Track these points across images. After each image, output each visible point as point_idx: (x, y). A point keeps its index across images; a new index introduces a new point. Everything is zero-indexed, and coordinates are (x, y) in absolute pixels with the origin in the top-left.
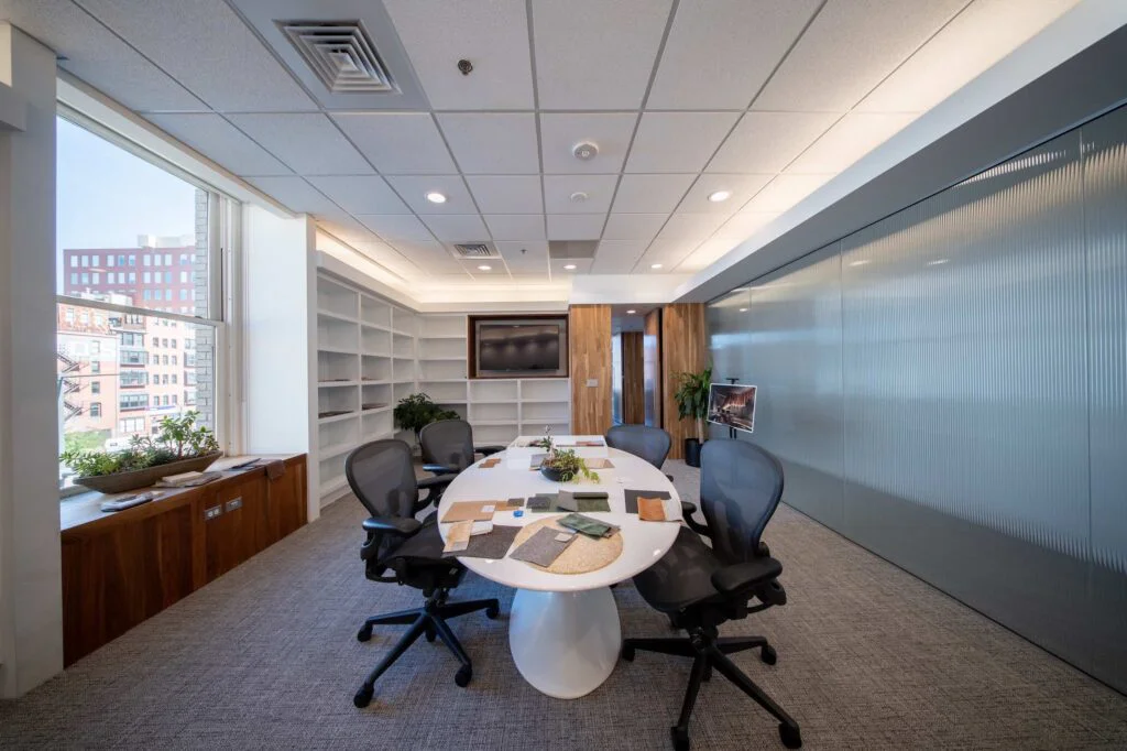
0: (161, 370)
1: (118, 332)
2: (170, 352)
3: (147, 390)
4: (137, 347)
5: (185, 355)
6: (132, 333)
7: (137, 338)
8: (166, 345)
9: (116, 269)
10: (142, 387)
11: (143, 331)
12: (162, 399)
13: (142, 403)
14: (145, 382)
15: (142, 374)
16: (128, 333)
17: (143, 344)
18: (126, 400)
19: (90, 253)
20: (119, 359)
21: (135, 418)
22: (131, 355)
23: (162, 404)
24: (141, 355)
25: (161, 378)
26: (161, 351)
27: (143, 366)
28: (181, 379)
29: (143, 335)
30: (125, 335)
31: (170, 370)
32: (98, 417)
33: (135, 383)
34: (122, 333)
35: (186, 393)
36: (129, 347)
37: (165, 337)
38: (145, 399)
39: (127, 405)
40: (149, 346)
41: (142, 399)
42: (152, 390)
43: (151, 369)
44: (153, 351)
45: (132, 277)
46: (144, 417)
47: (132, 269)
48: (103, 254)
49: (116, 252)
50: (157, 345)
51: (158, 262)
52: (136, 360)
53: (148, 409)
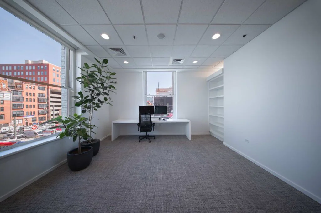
0: (29, 103)
1: (12, 90)
2: (32, 97)
3: (23, 110)
4: (19, 95)
5: (38, 98)
6: (18, 91)
7: (19, 92)
8: (31, 95)
9: (17, 71)
10: (22, 109)
11: (22, 90)
12: (29, 113)
13: (21, 114)
14: (23, 107)
15: (21, 104)
16: (16, 91)
17: (22, 95)
18: (15, 113)
19: (8, 65)
20: (12, 100)
21: (19, 119)
22: (17, 98)
23: (29, 115)
24: (21, 98)
25: (29, 106)
26: (29, 97)
27: (22, 102)
28: (36, 106)
29: (22, 91)
30: (15, 92)
31: (32, 103)
32: (4, 119)
33: (19, 108)
34: (13, 91)
35: (38, 111)
36: (16, 96)
37: (30, 92)
38: (23, 113)
39: (15, 115)
40: (24, 95)
41: (21, 113)
42: (25, 110)
43: (25, 103)
44: (25, 97)
45: (22, 73)
46: (22, 119)
47: (22, 71)
48: (13, 66)
49: (17, 65)
50: (28, 95)
51: (30, 68)
52: (19, 100)
53: (24, 116)
